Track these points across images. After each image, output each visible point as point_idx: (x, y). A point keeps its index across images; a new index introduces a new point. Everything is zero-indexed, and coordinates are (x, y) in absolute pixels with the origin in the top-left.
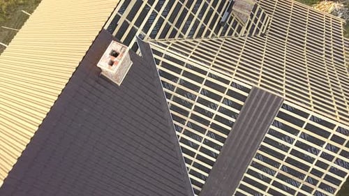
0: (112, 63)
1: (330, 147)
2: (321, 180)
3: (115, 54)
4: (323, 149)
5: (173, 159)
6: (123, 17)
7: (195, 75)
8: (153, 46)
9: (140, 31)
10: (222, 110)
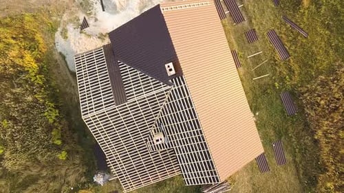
0: (169, 66)
1: (92, 106)
2: (86, 96)
3: (171, 70)
4: (93, 103)
5: (135, 65)
6: (183, 85)
7: (148, 90)
8: (169, 87)
9: (176, 88)
10: (132, 89)
